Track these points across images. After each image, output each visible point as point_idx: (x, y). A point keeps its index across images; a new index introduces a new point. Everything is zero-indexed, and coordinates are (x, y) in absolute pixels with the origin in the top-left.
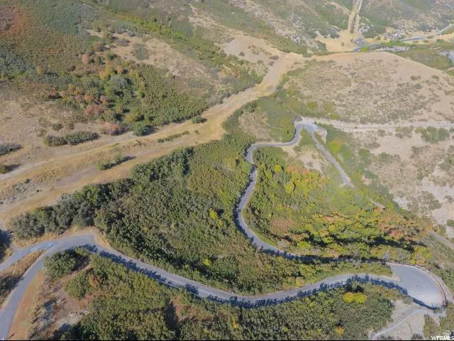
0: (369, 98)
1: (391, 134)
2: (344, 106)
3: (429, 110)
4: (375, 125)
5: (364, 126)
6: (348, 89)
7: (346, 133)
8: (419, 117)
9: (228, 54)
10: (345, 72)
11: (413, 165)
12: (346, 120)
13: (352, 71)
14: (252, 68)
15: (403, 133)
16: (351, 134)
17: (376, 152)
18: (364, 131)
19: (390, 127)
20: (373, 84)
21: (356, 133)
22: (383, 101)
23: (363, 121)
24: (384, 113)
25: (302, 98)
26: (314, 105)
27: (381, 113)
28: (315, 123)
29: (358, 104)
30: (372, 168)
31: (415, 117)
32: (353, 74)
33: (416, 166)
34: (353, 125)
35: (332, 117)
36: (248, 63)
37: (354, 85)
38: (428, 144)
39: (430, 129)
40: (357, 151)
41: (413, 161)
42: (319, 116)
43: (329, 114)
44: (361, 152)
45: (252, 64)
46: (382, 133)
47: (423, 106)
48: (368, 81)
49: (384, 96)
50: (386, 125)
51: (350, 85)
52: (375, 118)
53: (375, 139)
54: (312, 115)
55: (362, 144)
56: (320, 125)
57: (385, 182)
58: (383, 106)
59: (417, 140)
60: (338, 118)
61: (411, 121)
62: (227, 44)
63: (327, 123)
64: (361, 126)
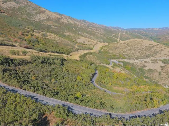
0: (136, 51)
1: (149, 62)
2: (127, 54)
3: (161, 54)
4: (142, 60)
5: (137, 60)
6: (127, 49)
7: (131, 63)
8: (158, 56)
9: (79, 42)
10: (124, 45)
11: (164, 72)
12: (130, 59)
13: (127, 44)
14: (88, 46)
15: (154, 62)
16: (133, 63)
17: (146, 69)
18: (138, 62)
19: (148, 60)
20: (136, 47)
21: (135, 63)
22: (142, 52)
23: (137, 59)
24: (144, 55)
25: (109, 53)
26: (115, 55)
27: (142, 55)
28: (117, 61)
29: (132, 53)
30: (146, 74)
31: (156, 56)
32: (127, 45)
33: (165, 73)
34: (133, 60)
35: (123, 58)
36: (86, 44)
37: (129, 48)
38: (166, 65)
39: (164, 60)
40: (138, 69)
41: (163, 71)
42: (118, 58)
43: (122, 57)
44: (139, 69)
45: (88, 45)
46: (146, 62)
47: (158, 52)
48: (134, 46)
49: (141, 50)
50: (146, 59)
51: (127, 48)
52: (141, 57)
53: (144, 64)
54: (115, 59)
55: (139, 66)
56: (119, 61)
57: (155, 80)
58: (142, 53)
59: (161, 64)
60: (126, 58)
61: (155, 57)
62: (78, 39)
63: (122, 60)
64: (136, 60)
